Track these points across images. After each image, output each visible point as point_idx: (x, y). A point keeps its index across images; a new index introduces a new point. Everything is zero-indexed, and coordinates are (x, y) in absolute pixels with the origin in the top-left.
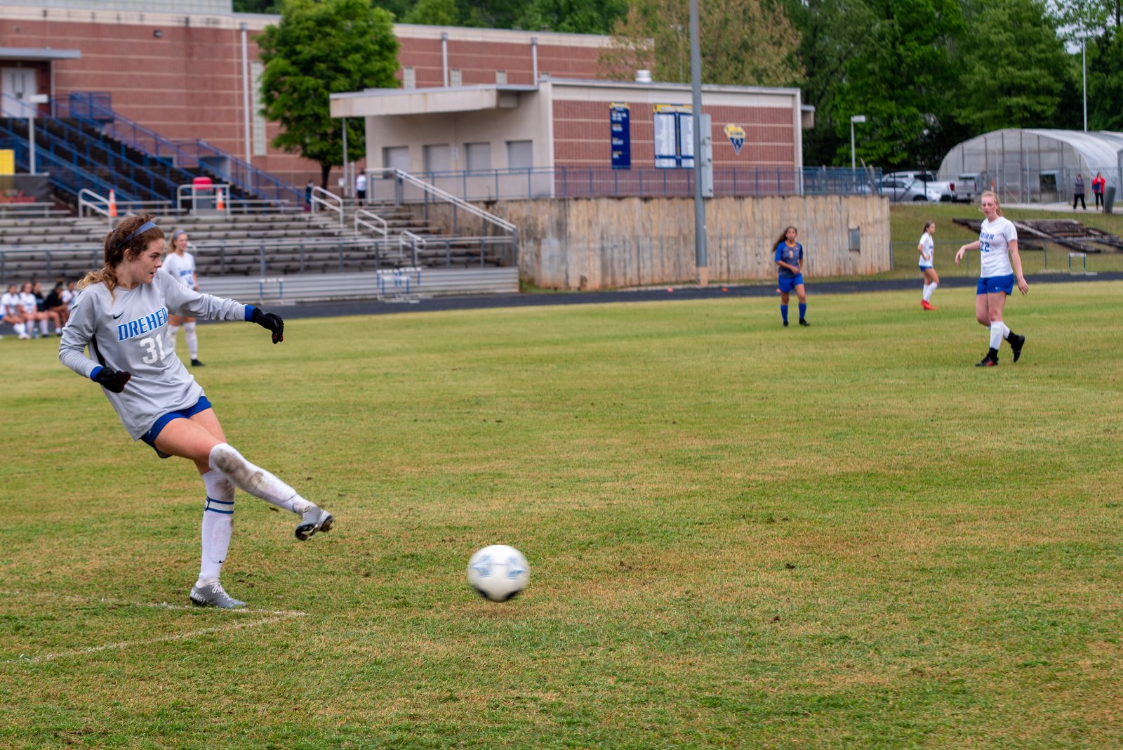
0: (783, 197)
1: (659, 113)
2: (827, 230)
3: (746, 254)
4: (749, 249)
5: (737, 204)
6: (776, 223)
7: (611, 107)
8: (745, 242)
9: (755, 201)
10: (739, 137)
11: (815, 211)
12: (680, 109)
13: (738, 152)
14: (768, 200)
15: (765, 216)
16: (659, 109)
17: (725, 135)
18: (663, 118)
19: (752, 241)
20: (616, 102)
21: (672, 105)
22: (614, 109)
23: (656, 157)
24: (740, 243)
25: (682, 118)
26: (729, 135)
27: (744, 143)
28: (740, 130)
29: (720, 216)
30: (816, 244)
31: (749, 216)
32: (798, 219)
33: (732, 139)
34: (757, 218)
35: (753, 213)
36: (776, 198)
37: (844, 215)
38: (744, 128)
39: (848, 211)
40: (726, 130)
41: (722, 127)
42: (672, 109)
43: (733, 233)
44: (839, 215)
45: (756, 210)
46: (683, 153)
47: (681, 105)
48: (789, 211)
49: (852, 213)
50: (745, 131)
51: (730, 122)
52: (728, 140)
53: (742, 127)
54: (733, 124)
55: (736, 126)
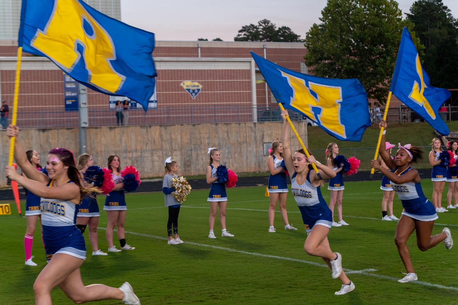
0: (194, 125)
2: (240, 144)
3: (153, 162)
4: (156, 158)
5: (144, 131)
6: (186, 140)
8: (152, 154)
9: (163, 129)
10: (195, 88)
11: (227, 132)
13: (194, 97)
14: (177, 127)
15: (173, 136)
17: (182, 87)
19: (160, 153)
23: (110, 102)
24: (147, 154)
26: (185, 87)
27: (200, 92)
28: (196, 84)
29: (124, 139)
30: (229, 153)
31: (157, 136)
32: (209, 138)
33: (189, 90)
34: (164, 139)
35: (161, 136)
36: (185, 125)
37: (259, 135)
39: (263, 131)
40: (182, 84)
41: (179, 83)
43: (139, 148)
44: (253, 134)
45: (163, 133)
48: (200, 133)
49: (267, 132)
50: (202, 84)
51: (187, 79)
52: (184, 90)
53: (199, 82)
54: (190, 81)
55: (192, 82)
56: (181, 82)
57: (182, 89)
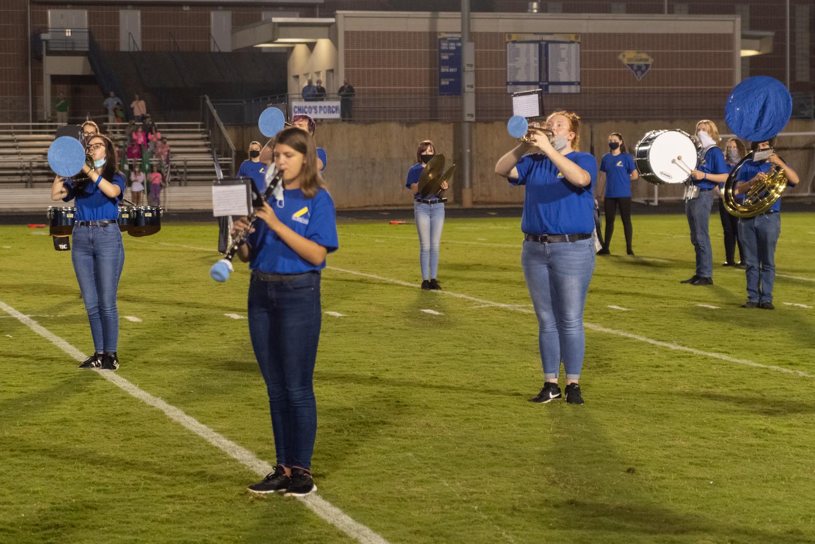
1: (514, 42)
7: (439, 37)
10: (642, 63)
12: (547, 38)
13: (639, 77)
16: (514, 38)
17: (620, 61)
18: (523, 47)
20: (446, 33)
21: (535, 34)
22: (445, 39)
23: (508, 84)
25: (550, 45)
26: (625, 62)
27: (649, 69)
28: (644, 56)
33: (631, 66)
38: (652, 55)
40: (621, 57)
41: (616, 54)
42: (538, 38)
46: (550, 80)
47: (551, 34)
50: (653, 57)
51: (629, 49)
52: (624, 66)
53: (648, 54)
54: (634, 51)
55: (638, 53)
56: (619, 53)
57: (620, 64)
